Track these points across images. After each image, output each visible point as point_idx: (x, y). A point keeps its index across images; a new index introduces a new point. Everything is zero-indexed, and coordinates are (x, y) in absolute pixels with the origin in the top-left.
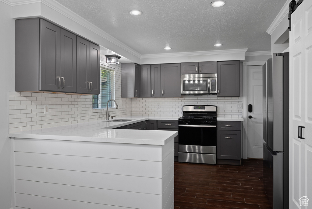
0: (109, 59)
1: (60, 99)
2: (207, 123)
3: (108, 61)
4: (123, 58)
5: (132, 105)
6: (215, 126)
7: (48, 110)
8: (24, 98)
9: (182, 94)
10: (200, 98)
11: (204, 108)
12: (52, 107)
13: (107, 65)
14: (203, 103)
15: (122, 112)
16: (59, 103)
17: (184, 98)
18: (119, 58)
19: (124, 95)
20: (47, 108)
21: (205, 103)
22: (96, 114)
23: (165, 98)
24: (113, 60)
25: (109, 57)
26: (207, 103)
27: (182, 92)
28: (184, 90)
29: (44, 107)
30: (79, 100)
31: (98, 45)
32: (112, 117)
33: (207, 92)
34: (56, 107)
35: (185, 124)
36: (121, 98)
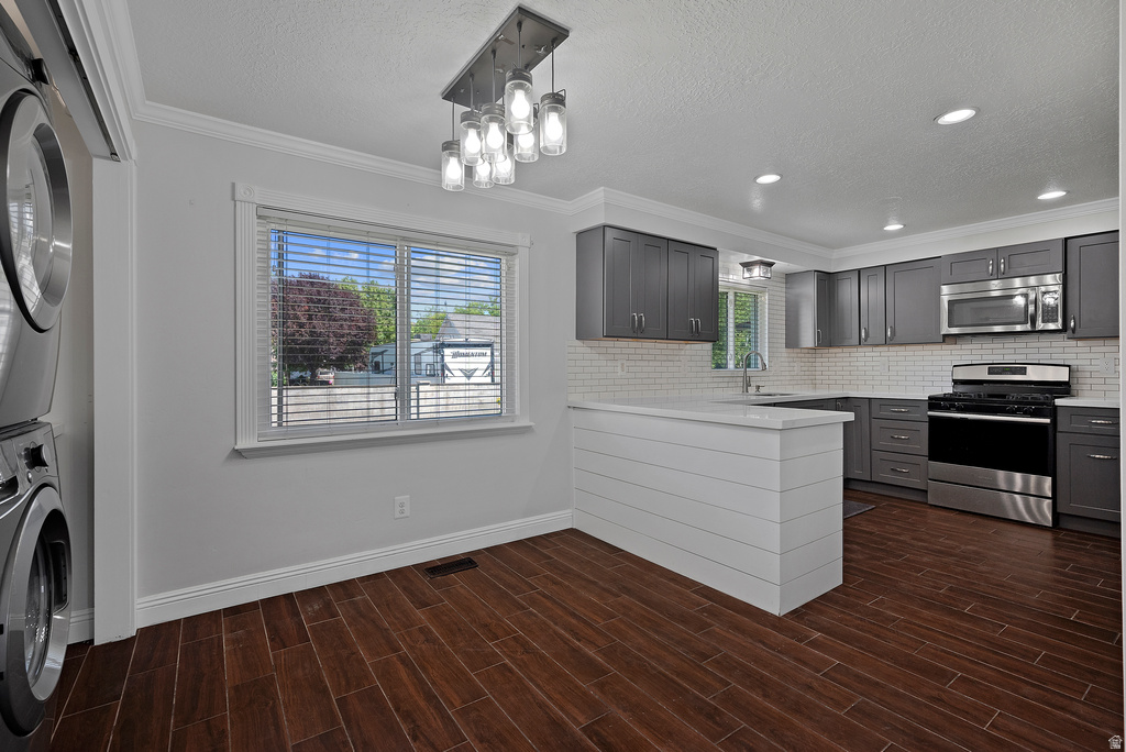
0: (749, 270)
1: (645, 351)
2: (1018, 410)
3: (747, 275)
4: (780, 265)
5: (817, 364)
6: (1048, 421)
7: (626, 369)
8: (589, 350)
9: (944, 335)
10: (1010, 343)
11: (1023, 371)
12: (633, 363)
13: (746, 282)
14: (1024, 357)
15: (788, 378)
16: (645, 357)
17: (958, 347)
18: (771, 265)
19: (792, 341)
20: (622, 364)
21: (1030, 356)
22: (721, 380)
23: (903, 348)
24: (757, 271)
25: (747, 265)
26: (1037, 356)
27: (945, 329)
28: (950, 325)
29: (619, 363)
30: (683, 353)
31: (715, 249)
32: (758, 387)
33: (1028, 327)
34: (638, 363)
35: (947, 409)
36: (784, 350)
